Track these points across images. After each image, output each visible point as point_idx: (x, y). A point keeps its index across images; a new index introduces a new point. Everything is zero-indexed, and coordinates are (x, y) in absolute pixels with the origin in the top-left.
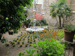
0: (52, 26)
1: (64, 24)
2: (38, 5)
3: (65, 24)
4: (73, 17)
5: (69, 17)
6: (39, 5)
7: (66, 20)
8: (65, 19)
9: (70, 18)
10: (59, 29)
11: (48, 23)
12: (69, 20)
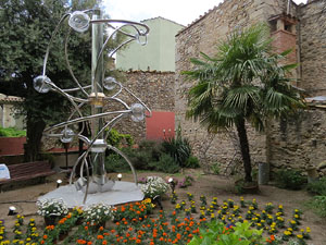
0: (217, 173)
1: (272, 166)
2: (160, 73)
3: (278, 163)
4: (318, 125)
5: (294, 127)
6: (165, 73)
7: (283, 144)
8: (277, 136)
9: (303, 131)
10: (244, 192)
11: (196, 154)
12: (295, 142)
